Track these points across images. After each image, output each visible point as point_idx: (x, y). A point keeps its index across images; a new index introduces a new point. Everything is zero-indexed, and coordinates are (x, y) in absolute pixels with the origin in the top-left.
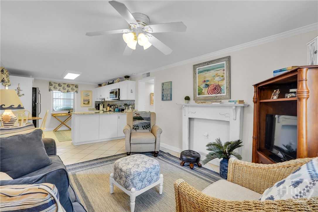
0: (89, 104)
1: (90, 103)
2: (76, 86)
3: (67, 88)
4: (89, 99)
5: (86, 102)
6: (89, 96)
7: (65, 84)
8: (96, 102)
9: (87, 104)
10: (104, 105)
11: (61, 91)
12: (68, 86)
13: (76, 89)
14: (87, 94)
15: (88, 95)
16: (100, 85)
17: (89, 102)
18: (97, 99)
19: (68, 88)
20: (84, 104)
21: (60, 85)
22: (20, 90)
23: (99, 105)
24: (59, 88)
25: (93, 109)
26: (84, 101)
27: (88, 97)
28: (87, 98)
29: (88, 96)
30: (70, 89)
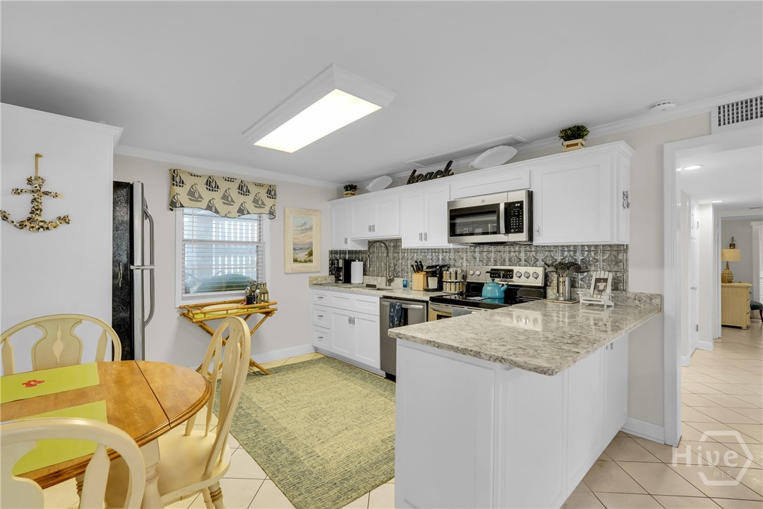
0: (311, 261)
1: (314, 257)
2: (271, 193)
3: (239, 199)
4: (310, 240)
5: (302, 255)
6: (311, 229)
7: (230, 180)
8: (331, 252)
9: (305, 262)
11: (217, 212)
12: (240, 188)
13: (269, 202)
14: (305, 224)
15: (308, 226)
16: (351, 188)
17: (311, 254)
18: (346, 242)
19: (243, 198)
20: (295, 261)
21: (213, 185)
22: (46, 193)
23: (348, 264)
24: (207, 195)
25: (325, 278)
26: (294, 249)
27: (309, 233)
28: (303, 239)
29: (307, 230)
30: (248, 201)
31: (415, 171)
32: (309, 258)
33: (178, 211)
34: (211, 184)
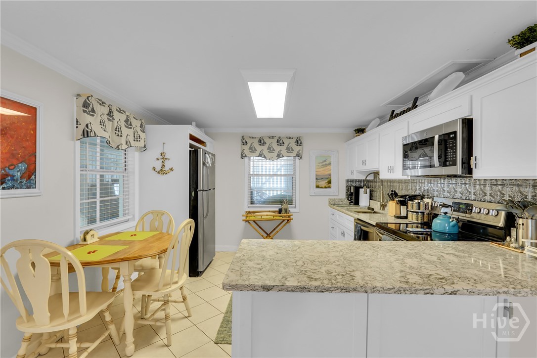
0: (330, 187)
1: (332, 185)
2: (299, 142)
3: (277, 148)
4: (329, 172)
5: (323, 183)
6: (330, 164)
7: (272, 137)
8: (348, 181)
9: (325, 188)
10: (371, 192)
11: (265, 157)
12: (278, 141)
13: (297, 149)
14: (325, 161)
15: (327, 163)
16: (360, 131)
17: (330, 182)
18: (352, 173)
19: (280, 148)
20: (317, 187)
21: (262, 142)
22: (166, 159)
23: (357, 189)
24: (259, 148)
25: (341, 200)
26: (317, 179)
27: (328, 167)
28: (323, 172)
29: (326, 165)
30: (283, 149)
31: (393, 111)
32: (328, 185)
33: (246, 159)
34: (261, 142)
